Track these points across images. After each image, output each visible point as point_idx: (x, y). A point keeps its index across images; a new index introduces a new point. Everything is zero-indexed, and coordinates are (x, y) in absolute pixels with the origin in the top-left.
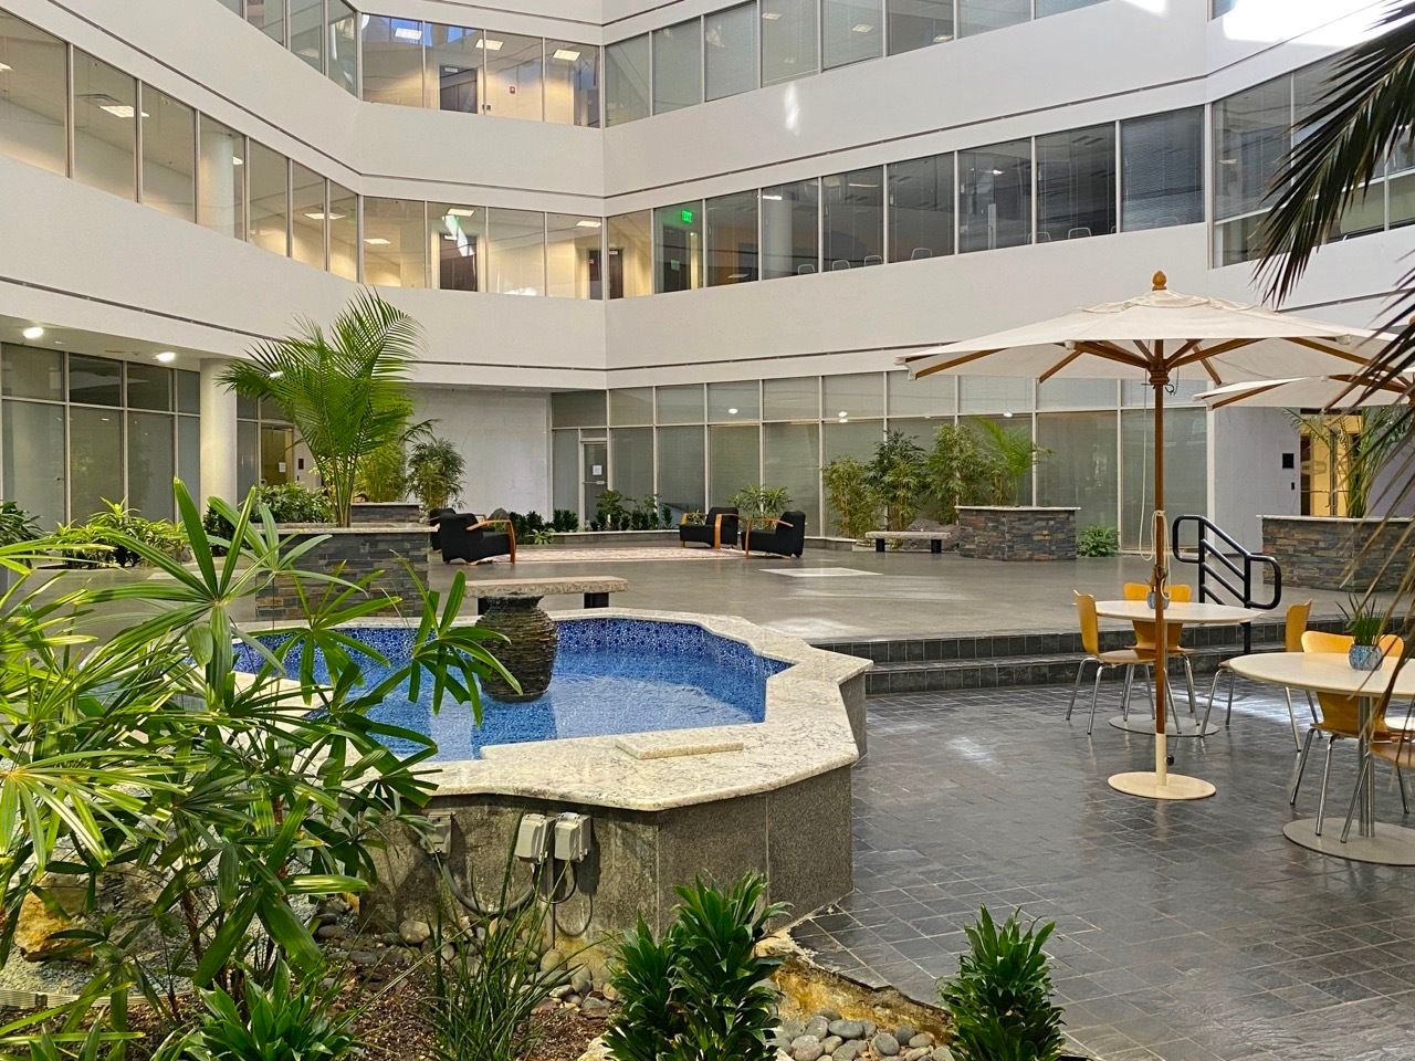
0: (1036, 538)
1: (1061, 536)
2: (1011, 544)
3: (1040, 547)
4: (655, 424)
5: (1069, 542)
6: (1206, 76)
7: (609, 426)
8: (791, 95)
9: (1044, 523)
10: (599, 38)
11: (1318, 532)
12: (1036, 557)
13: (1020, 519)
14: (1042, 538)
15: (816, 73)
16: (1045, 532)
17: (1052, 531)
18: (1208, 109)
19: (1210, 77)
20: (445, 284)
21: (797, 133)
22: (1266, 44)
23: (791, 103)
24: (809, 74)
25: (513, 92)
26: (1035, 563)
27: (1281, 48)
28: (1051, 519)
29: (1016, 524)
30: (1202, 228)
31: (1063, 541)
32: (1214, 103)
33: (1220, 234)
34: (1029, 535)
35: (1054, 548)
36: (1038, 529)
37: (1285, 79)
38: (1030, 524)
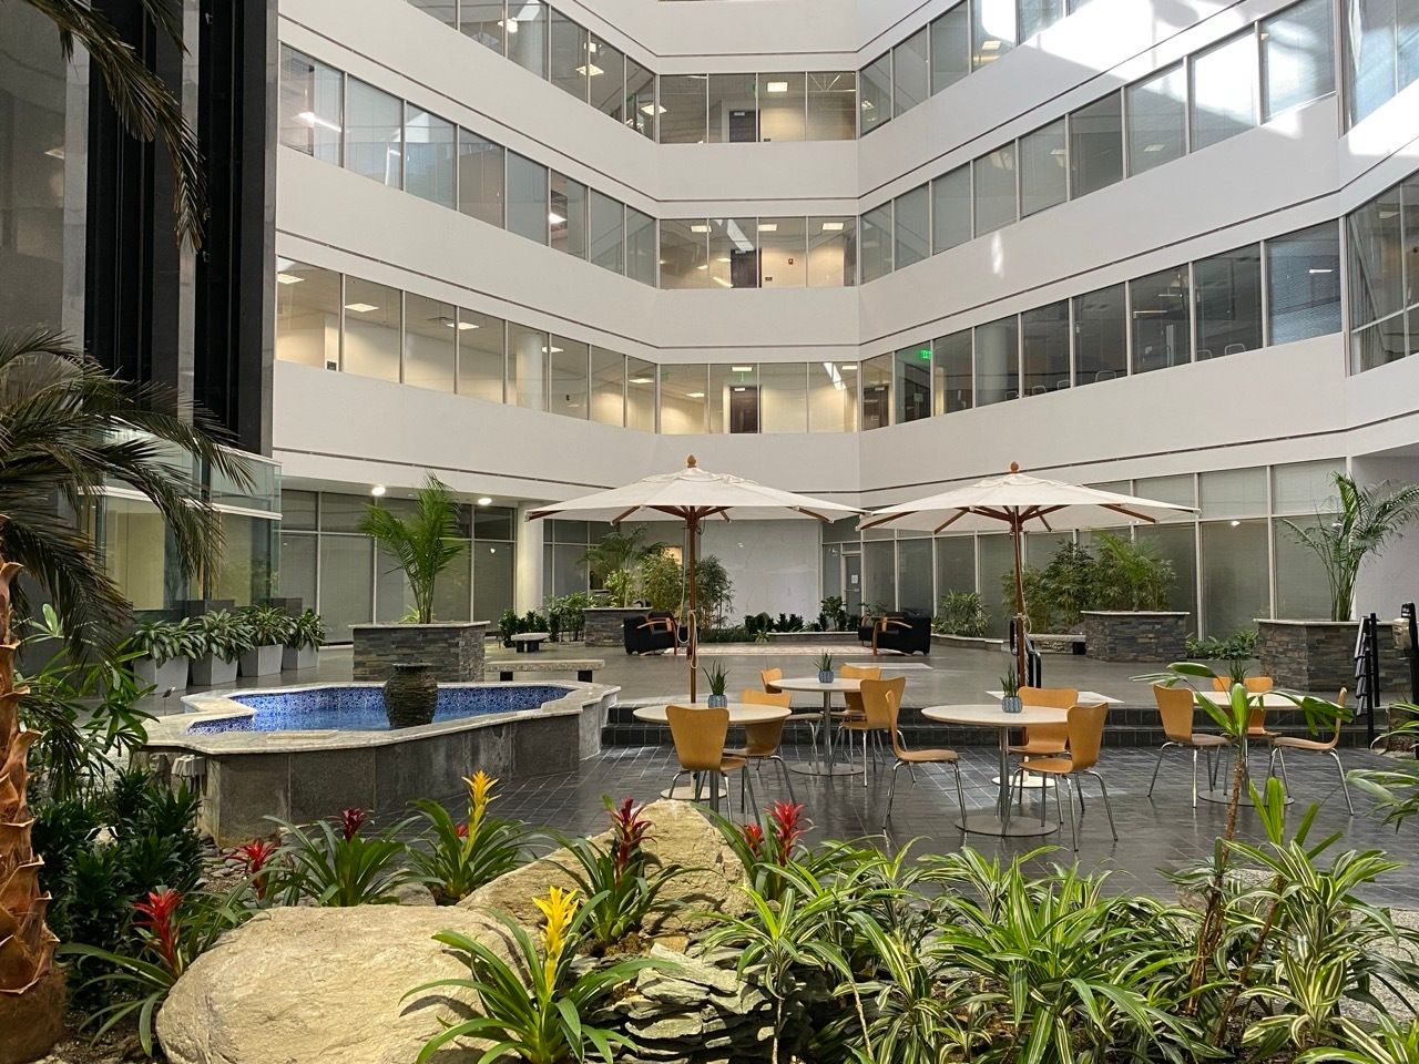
0: (1140, 641)
1: (1169, 639)
2: (1112, 645)
3: (1146, 649)
4: (896, 538)
5: (1178, 644)
6: (1339, 191)
7: (862, 540)
8: (996, 242)
9: (1148, 627)
10: (856, 209)
11: (1289, 634)
12: (1140, 658)
13: (1122, 623)
14: (1147, 640)
15: (1015, 221)
16: (1151, 636)
17: (1158, 634)
18: (1341, 221)
19: (1342, 191)
20: (735, 429)
21: (1002, 276)
22: (1377, 158)
23: (996, 247)
24: (1010, 224)
25: (791, 263)
26: (1140, 664)
27: (1390, 160)
28: (1158, 623)
29: (1120, 628)
30: (1339, 338)
31: (1171, 644)
32: (1347, 216)
33: (1357, 342)
34: (1133, 638)
35: (1161, 650)
36: (1143, 632)
37: (1394, 191)
38: (1134, 628)
